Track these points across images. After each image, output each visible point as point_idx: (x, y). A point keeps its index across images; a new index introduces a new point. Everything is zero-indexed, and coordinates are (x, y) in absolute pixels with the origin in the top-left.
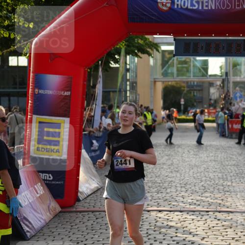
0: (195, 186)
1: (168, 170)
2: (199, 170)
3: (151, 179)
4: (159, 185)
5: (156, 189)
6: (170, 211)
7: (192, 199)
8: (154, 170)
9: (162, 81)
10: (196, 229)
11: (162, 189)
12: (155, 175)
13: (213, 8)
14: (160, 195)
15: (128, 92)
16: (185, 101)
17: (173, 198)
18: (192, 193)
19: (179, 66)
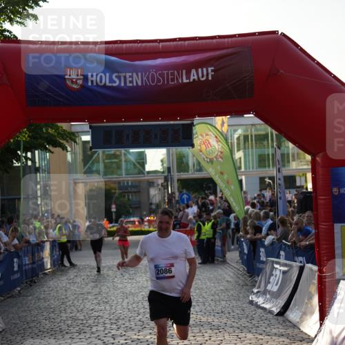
0: (130, 321)
1: (95, 302)
2: (136, 299)
3: (71, 315)
4: (80, 322)
5: (77, 328)
7: (126, 340)
11: (86, 328)
12: (77, 309)
13: (140, 84)
14: (82, 336)
16: (116, 208)
17: (99, 339)
18: (125, 331)
19: (107, 161)
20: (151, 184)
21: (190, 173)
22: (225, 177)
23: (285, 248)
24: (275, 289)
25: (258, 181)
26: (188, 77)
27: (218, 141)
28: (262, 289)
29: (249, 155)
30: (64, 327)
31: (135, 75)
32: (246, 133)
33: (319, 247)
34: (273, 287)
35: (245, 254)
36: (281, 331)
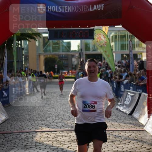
0: (64, 116)
1: (48, 107)
2: (66, 106)
3: (38, 113)
4: (42, 116)
5: (41, 119)
6: (49, 131)
7: (62, 124)
8: (40, 107)
9: (44, 55)
10: (64, 141)
11: (44, 119)
12: (40, 110)
13: (71, 11)
14: (43, 122)
15: (24, 62)
16: (57, 66)
17: (50, 124)
18: (62, 120)
19: (54, 46)
20: (73, 56)
21: (91, 51)
22: (107, 53)
23: (133, 86)
24: (128, 103)
25: (120, 56)
26: (92, 9)
27: (104, 37)
28: (122, 103)
29: (117, 44)
30: (35, 118)
31: (69, 7)
32: (116, 34)
33: (148, 85)
34: (127, 102)
35: (114, 88)
36: (130, 122)
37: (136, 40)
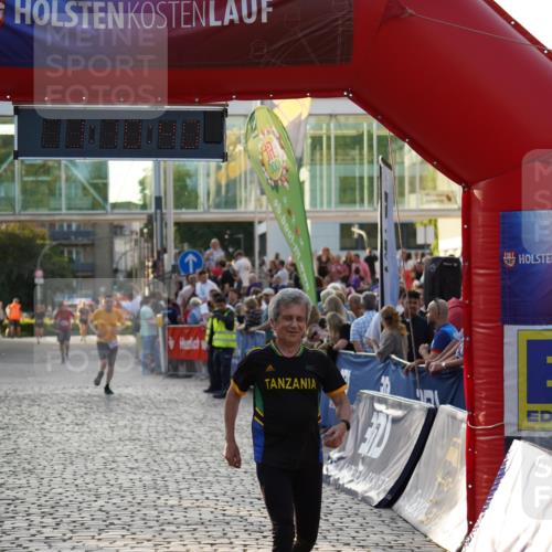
2: (90, 466)
17: (20, 546)
19: (26, 178)
20: (117, 230)
21: (201, 209)
24: (376, 453)
26: (220, 17)
28: (348, 452)
29: (321, 177)
32: (318, 133)
33: (471, 371)
34: (371, 449)
36: (388, 538)
37: (410, 157)
